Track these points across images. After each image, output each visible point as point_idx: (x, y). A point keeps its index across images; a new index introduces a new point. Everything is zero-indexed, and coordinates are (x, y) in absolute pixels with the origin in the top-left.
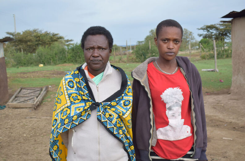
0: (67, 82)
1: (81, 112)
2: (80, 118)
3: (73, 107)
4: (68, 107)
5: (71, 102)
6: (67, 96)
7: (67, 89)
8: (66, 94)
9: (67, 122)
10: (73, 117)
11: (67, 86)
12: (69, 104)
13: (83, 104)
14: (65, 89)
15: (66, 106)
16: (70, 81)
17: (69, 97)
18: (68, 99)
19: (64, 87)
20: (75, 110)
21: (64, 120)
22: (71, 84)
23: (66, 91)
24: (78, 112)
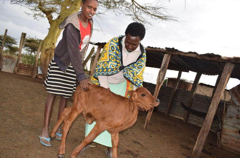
0: (111, 46)
1: (114, 69)
2: (112, 72)
3: (110, 63)
4: (107, 62)
5: (110, 59)
6: (108, 55)
7: (109, 51)
8: (108, 53)
9: (105, 71)
10: (109, 69)
11: (110, 49)
12: (108, 60)
13: (116, 64)
14: (108, 50)
15: (106, 60)
16: (112, 46)
17: (109, 56)
18: (108, 57)
19: (108, 48)
20: (111, 65)
21: (104, 69)
22: (113, 49)
23: (108, 52)
24: (112, 68)
